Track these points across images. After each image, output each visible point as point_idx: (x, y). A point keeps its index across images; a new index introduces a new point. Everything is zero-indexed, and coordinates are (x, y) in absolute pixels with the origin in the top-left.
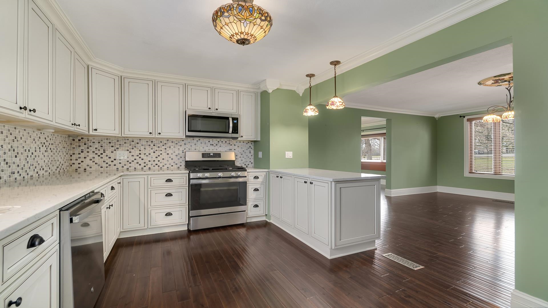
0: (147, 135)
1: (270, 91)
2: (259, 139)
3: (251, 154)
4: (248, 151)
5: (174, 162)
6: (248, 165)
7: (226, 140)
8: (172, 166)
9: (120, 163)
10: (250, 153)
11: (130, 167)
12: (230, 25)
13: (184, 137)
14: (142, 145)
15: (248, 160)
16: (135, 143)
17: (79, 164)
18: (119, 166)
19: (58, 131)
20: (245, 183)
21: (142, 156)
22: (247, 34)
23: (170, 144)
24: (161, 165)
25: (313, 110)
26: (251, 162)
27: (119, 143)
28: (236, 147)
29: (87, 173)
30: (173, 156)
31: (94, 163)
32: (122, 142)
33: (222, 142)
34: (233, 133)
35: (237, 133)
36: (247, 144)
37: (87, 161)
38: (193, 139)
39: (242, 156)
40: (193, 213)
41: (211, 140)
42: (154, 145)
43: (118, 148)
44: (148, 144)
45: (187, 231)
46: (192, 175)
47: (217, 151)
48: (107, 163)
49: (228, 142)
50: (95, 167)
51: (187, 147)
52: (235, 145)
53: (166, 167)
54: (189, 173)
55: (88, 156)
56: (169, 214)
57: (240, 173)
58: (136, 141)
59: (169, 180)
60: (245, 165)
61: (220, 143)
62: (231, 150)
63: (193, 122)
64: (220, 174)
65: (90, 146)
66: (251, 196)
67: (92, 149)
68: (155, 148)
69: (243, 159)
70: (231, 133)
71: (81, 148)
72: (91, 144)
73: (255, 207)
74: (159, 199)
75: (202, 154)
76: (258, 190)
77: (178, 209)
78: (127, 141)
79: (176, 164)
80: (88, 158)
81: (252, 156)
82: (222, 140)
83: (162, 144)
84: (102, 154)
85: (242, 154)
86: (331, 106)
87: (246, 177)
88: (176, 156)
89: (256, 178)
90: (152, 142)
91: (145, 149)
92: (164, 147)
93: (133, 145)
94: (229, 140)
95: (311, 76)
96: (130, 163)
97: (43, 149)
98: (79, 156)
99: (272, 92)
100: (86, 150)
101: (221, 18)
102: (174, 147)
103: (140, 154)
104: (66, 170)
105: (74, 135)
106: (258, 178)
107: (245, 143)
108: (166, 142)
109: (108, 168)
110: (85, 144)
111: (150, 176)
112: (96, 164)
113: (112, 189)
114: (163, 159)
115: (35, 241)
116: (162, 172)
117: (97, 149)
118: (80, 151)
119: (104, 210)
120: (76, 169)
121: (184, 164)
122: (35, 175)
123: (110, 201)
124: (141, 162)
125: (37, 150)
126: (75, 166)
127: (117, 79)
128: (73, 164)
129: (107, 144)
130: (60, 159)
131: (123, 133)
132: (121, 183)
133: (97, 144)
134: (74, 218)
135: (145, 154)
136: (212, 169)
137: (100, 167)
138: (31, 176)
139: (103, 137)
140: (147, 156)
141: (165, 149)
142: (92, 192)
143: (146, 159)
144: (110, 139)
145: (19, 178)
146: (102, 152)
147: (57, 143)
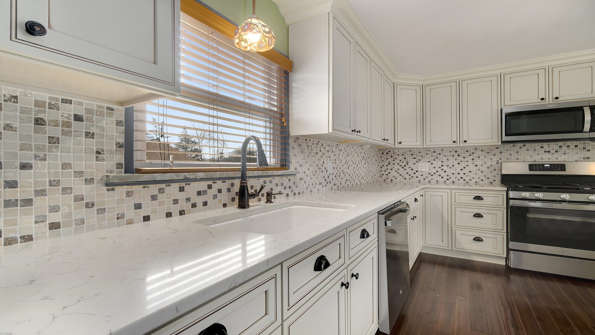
0: (450, 144)
5: (485, 176)
7: (576, 143)
8: (482, 180)
9: (422, 175)
11: (432, 179)
13: (500, 143)
14: (445, 156)
16: (437, 154)
17: (387, 175)
18: (421, 178)
19: (374, 147)
21: (445, 168)
23: (479, 153)
24: (467, 179)
27: (420, 154)
29: (394, 183)
30: (484, 168)
31: (398, 174)
32: (423, 154)
33: (569, 146)
37: (393, 173)
38: (513, 146)
40: (512, 245)
41: (546, 144)
42: (459, 156)
43: (419, 160)
44: (452, 155)
45: (505, 267)
46: (512, 194)
47: (559, 160)
48: (410, 175)
49: (581, 146)
50: (400, 178)
51: (504, 157)
53: (473, 181)
54: (507, 191)
55: (394, 168)
56: (478, 239)
58: (438, 151)
59: (478, 198)
61: (565, 148)
62: (588, 158)
63: (514, 122)
64: (565, 196)
65: (396, 159)
67: (397, 161)
68: (460, 159)
70: (588, 131)
71: (389, 160)
72: (396, 157)
75: (529, 165)
77: (491, 236)
78: (428, 152)
79: (488, 178)
80: (394, 170)
82: (568, 143)
83: (468, 154)
84: (405, 166)
88: (488, 168)
90: (456, 152)
91: (448, 160)
92: (471, 157)
93: (435, 156)
94: (582, 142)
96: (432, 175)
97: (363, 162)
98: (387, 167)
100: (392, 162)
102: (485, 157)
103: (442, 166)
104: (378, 180)
105: (383, 149)
108: (474, 151)
109: (411, 180)
110: (392, 157)
111: (453, 191)
112: (400, 175)
113: (415, 201)
114: (470, 172)
115: (364, 234)
116: (467, 187)
117: (401, 161)
118: (388, 163)
119: (409, 220)
120: (385, 180)
121: (500, 179)
122: (359, 183)
123: (414, 212)
124: (443, 174)
125: (360, 162)
126: (384, 177)
127: (418, 89)
128: (383, 175)
129: (410, 156)
130: (373, 171)
131: (424, 144)
132: (424, 196)
133: (401, 156)
134: (388, 222)
135: (448, 166)
136: (548, 188)
137: (404, 178)
138: (357, 184)
139: (406, 150)
140: (450, 168)
141: (473, 159)
142: (400, 201)
143: (449, 171)
144: (412, 151)
145: (350, 185)
146: (406, 164)
147: (371, 157)
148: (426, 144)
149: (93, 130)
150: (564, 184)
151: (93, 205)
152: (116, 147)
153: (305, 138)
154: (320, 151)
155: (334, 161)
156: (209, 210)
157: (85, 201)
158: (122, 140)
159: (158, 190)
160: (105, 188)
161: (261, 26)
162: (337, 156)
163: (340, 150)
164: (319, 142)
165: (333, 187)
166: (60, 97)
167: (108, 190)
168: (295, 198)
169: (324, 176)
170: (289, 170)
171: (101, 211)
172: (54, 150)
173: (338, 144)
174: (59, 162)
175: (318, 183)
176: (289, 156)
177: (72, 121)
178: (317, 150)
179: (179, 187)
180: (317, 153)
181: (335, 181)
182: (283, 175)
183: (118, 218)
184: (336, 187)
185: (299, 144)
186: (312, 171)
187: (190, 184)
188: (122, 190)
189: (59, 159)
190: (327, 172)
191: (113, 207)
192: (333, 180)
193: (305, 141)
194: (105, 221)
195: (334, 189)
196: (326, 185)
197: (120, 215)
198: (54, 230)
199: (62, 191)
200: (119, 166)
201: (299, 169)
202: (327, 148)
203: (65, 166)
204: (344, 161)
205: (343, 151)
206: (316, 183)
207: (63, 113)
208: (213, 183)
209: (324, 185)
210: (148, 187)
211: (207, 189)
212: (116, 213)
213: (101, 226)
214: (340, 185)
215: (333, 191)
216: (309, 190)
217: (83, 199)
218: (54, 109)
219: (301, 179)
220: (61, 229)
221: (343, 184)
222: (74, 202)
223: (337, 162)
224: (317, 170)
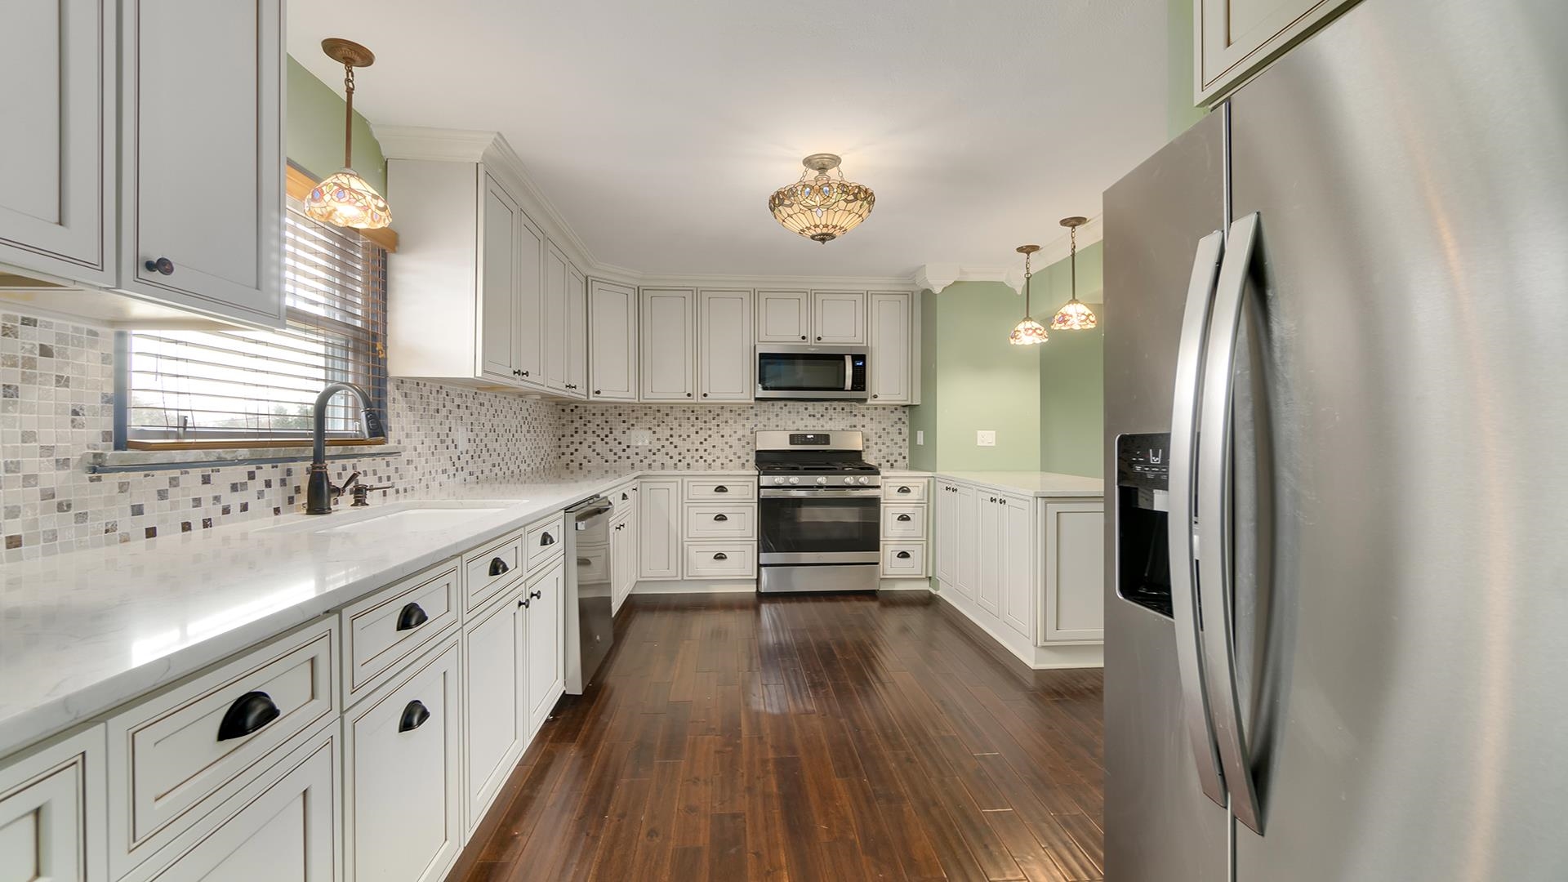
0: (680, 397)
1: (937, 290)
2: (917, 402)
3: (902, 437)
4: (895, 430)
5: (735, 454)
6: (896, 461)
7: (843, 404)
8: (731, 461)
9: (637, 454)
10: (900, 433)
11: (654, 461)
12: (794, 216)
13: (753, 401)
14: (676, 419)
15: (896, 450)
16: (663, 414)
17: (572, 454)
18: (635, 459)
19: (545, 397)
20: (874, 502)
21: (675, 440)
22: (826, 226)
23: (727, 415)
24: (710, 459)
25: (1030, 331)
26: (903, 455)
27: (635, 415)
28: (867, 419)
29: (585, 470)
30: (733, 441)
31: (595, 453)
32: (640, 414)
33: (835, 409)
34: (853, 389)
35: (864, 389)
36: (892, 412)
37: (584, 450)
38: (773, 405)
39: (878, 440)
40: (765, 558)
41: (810, 404)
42: (697, 419)
43: (633, 425)
44: (687, 416)
45: (755, 595)
46: (766, 480)
47: (824, 429)
48: (615, 454)
49: (847, 409)
50: (596, 460)
51: (760, 422)
52: (863, 416)
53: (718, 462)
54: (759, 476)
55: (585, 440)
56: (720, 557)
57: (863, 480)
58: (664, 411)
59: (721, 489)
60: (888, 461)
61: (831, 411)
62: (855, 426)
63: (771, 369)
64: (822, 480)
65: (589, 422)
66: (890, 530)
67: (592, 427)
68: (700, 424)
69: (883, 448)
70: (850, 389)
71: (576, 425)
72: (590, 418)
73: (902, 557)
74: (701, 523)
75: (791, 435)
76: (908, 519)
77: (738, 548)
78: (648, 411)
79: (739, 457)
80: (585, 444)
81: (904, 440)
82: (835, 404)
83: (711, 416)
84: (607, 436)
85: (880, 437)
86: (1058, 325)
87: (878, 487)
88: (739, 440)
89: (904, 491)
90: (693, 412)
91: (680, 425)
92: (714, 422)
93: (659, 418)
94: (849, 403)
95: (1028, 250)
96: (654, 454)
97: (525, 428)
98: (572, 439)
99: (943, 290)
100: (581, 429)
101: (780, 208)
102: (735, 422)
103: (671, 436)
104: (553, 465)
105: (563, 401)
106: (908, 491)
107: (887, 412)
108: (719, 411)
109: (617, 463)
110: (581, 418)
111: (686, 480)
112: (598, 454)
113: (623, 499)
114: (714, 446)
115: (546, 539)
116: (710, 472)
117: (600, 427)
118: (574, 430)
119: (612, 530)
120: (568, 464)
121: (754, 459)
122: (517, 471)
123: (620, 518)
124: (673, 452)
125: (519, 429)
126: (566, 458)
127: (631, 293)
128: (563, 454)
129: (616, 418)
130: (545, 445)
131: (641, 397)
132: (638, 490)
133: (600, 416)
134: (579, 524)
135: (680, 436)
136: (806, 469)
137: (604, 460)
138: (513, 472)
139: (609, 405)
140: (684, 440)
141: (718, 425)
142: (597, 496)
143: (683, 446)
144: (620, 407)
145: (500, 474)
146: (608, 433)
147: (541, 417)
148: (643, 396)
149: (67, 372)
150: (828, 464)
151: (69, 506)
152: (102, 402)
153: (415, 381)
154: (444, 407)
155: (469, 428)
156: (252, 519)
157: (56, 500)
158: (110, 390)
159: (168, 481)
160: (87, 476)
161: (370, 198)
162: (476, 415)
163: (482, 404)
164: (441, 388)
165: (468, 478)
166: (20, 315)
167: (92, 480)
168: (397, 499)
169: (451, 457)
170: (386, 445)
171: (82, 517)
172: (10, 408)
173: (478, 391)
174: (17, 429)
175: (440, 471)
176: (386, 416)
177: (37, 356)
178: (438, 404)
179: (203, 476)
180: (438, 411)
181: (471, 467)
182: (378, 454)
183: (107, 531)
184: (473, 478)
185: (406, 393)
186: (430, 447)
187: (218, 471)
188: (111, 480)
189: (18, 424)
190: (456, 448)
191: (99, 511)
192: (467, 464)
193: (415, 386)
194: (87, 536)
195: (470, 483)
196: (454, 475)
197: (110, 526)
198: (14, 549)
199: (23, 482)
200: (106, 436)
201: (405, 442)
202: (458, 401)
203: (28, 437)
204: (488, 426)
205: (486, 406)
206: (437, 471)
207: (24, 343)
208: (258, 468)
209: (451, 474)
210: (153, 476)
211: (247, 480)
212: (104, 522)
213: (82, 544)
214: (480, 475)
215: (468, 486)
216: (424, 483)
217: (53, 497)
218: (10, 336)
219: (409, 462)
220: (23, 548)
221: (487, 472)
222: (42, 500)
223: (476, 428)
224: (439, 445)
